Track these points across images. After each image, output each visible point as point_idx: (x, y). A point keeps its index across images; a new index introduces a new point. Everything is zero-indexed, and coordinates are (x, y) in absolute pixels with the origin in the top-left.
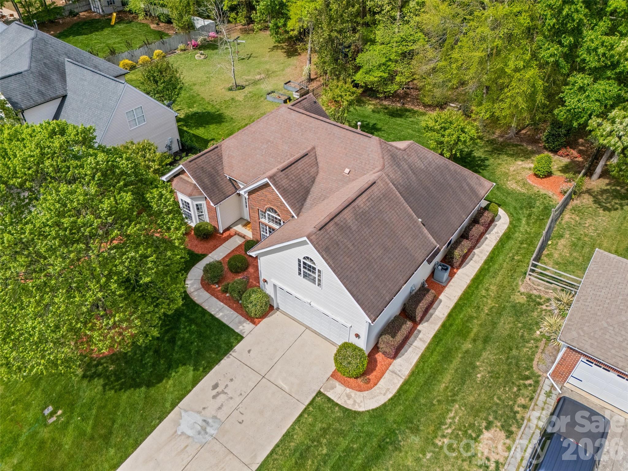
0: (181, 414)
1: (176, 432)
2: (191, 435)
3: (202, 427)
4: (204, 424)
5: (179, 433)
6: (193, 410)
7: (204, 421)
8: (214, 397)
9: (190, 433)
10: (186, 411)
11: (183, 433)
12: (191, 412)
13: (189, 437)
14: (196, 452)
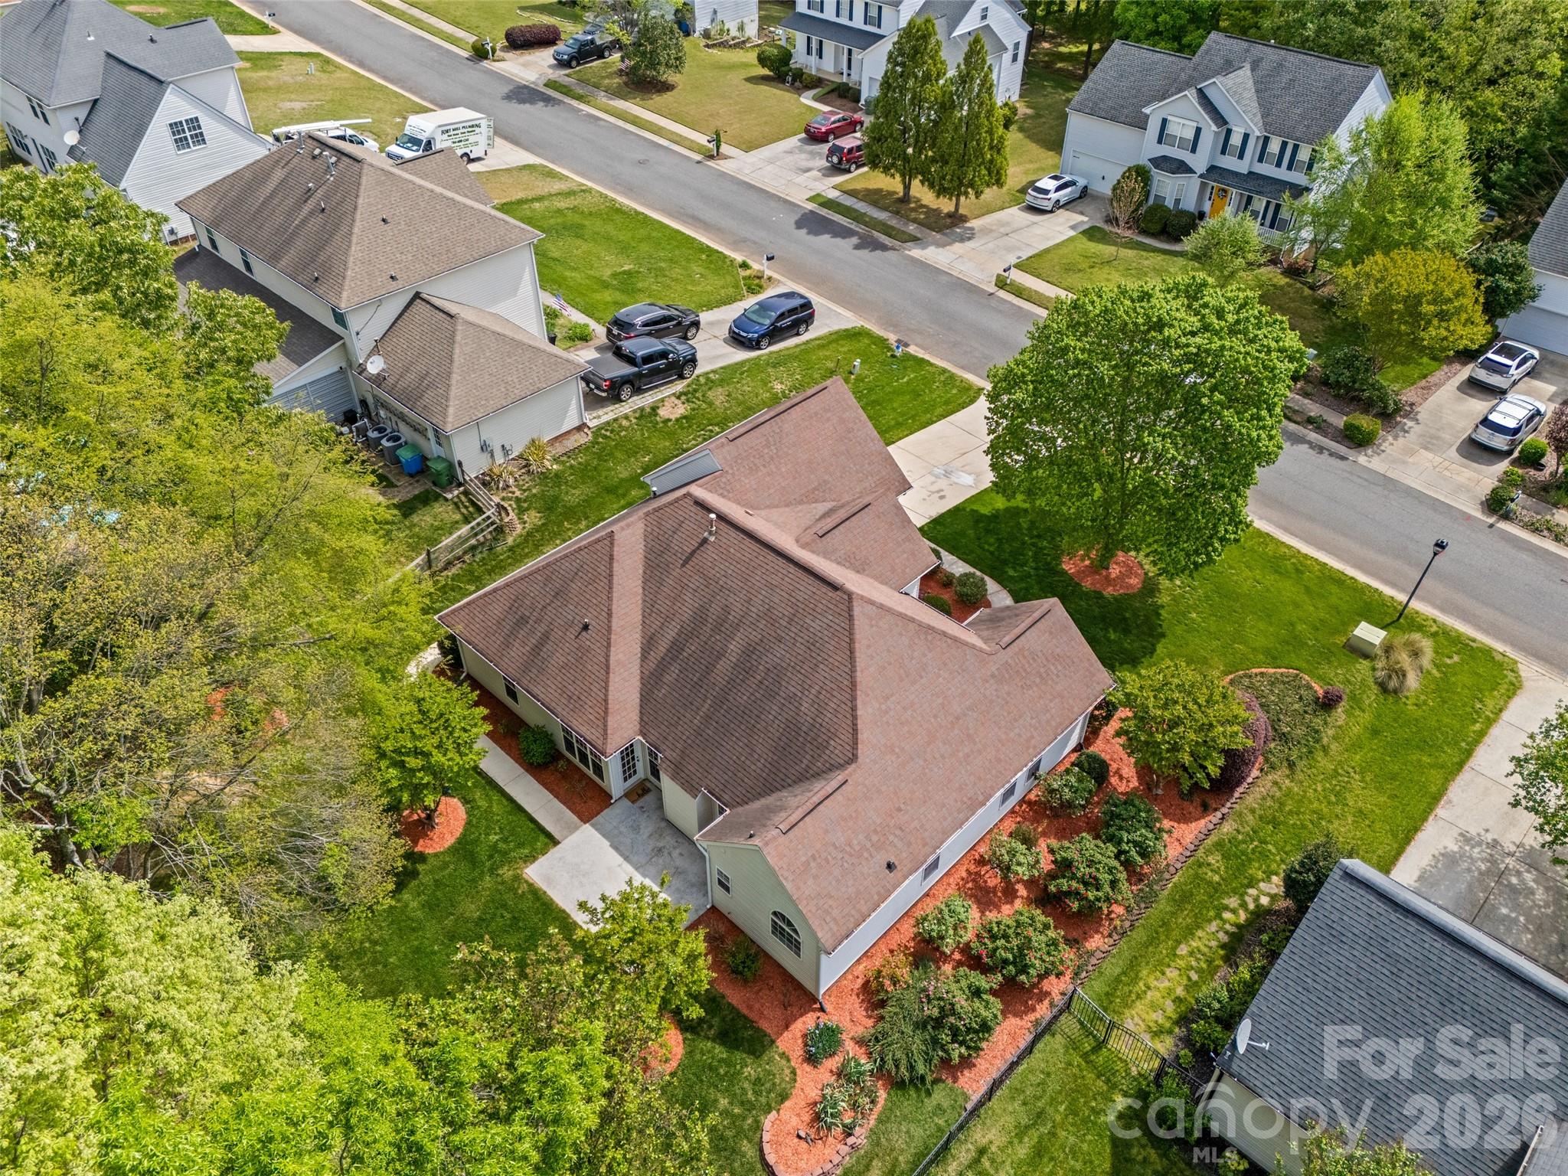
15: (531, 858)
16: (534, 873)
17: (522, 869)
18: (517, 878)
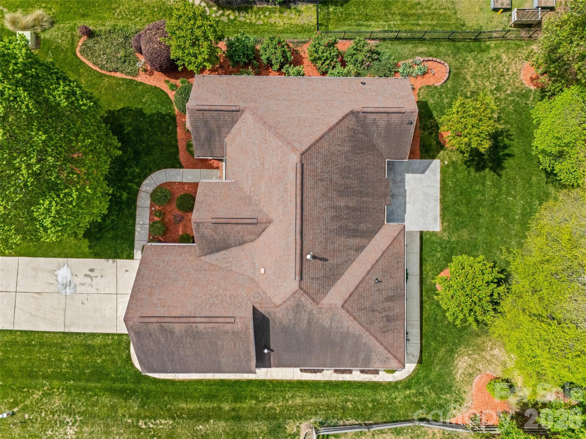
0: (65, 265)
1: (55, 271)
2: (59, 281)
3: (66, 283)
4: (68, 283)
5: (56, 273)
6: (71, 269)
7: (70, 282)
8: (86, 275)
9: (60, 279)
10: (68, 266)
11: (57, 275)
12: (69, 269)
13: (57, 281)
14: (54, 292)
15: (434, 234)
16: (437, 227)
17: (440, 232)
18: (444, 230)
